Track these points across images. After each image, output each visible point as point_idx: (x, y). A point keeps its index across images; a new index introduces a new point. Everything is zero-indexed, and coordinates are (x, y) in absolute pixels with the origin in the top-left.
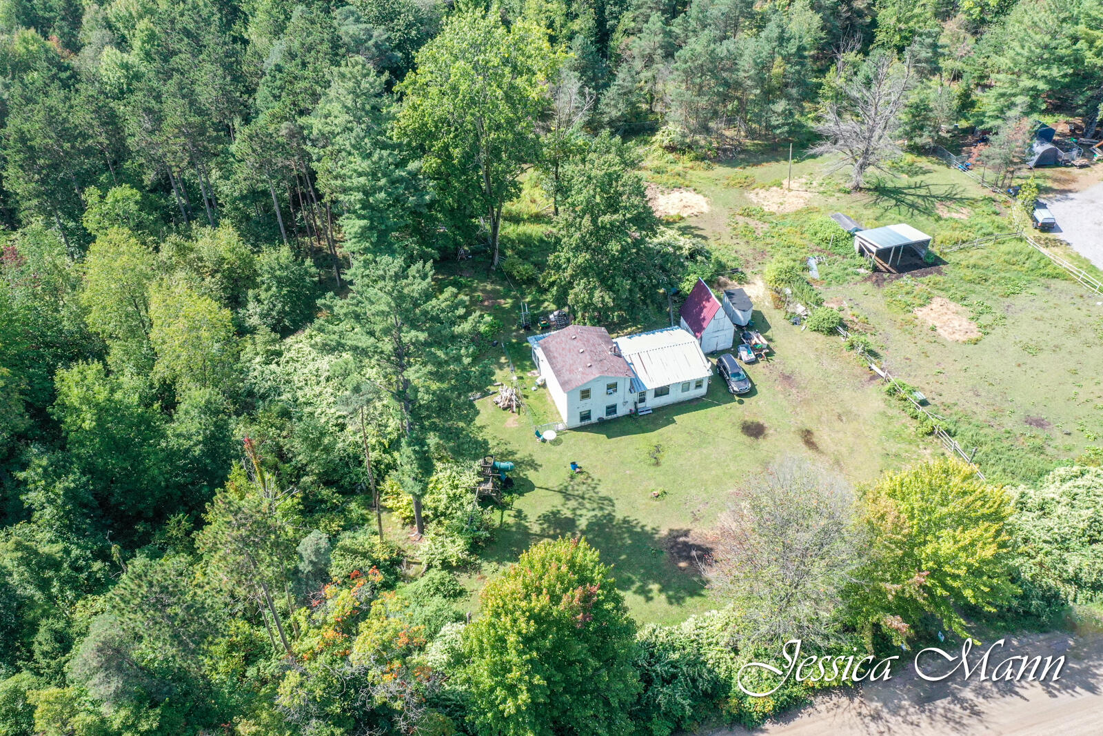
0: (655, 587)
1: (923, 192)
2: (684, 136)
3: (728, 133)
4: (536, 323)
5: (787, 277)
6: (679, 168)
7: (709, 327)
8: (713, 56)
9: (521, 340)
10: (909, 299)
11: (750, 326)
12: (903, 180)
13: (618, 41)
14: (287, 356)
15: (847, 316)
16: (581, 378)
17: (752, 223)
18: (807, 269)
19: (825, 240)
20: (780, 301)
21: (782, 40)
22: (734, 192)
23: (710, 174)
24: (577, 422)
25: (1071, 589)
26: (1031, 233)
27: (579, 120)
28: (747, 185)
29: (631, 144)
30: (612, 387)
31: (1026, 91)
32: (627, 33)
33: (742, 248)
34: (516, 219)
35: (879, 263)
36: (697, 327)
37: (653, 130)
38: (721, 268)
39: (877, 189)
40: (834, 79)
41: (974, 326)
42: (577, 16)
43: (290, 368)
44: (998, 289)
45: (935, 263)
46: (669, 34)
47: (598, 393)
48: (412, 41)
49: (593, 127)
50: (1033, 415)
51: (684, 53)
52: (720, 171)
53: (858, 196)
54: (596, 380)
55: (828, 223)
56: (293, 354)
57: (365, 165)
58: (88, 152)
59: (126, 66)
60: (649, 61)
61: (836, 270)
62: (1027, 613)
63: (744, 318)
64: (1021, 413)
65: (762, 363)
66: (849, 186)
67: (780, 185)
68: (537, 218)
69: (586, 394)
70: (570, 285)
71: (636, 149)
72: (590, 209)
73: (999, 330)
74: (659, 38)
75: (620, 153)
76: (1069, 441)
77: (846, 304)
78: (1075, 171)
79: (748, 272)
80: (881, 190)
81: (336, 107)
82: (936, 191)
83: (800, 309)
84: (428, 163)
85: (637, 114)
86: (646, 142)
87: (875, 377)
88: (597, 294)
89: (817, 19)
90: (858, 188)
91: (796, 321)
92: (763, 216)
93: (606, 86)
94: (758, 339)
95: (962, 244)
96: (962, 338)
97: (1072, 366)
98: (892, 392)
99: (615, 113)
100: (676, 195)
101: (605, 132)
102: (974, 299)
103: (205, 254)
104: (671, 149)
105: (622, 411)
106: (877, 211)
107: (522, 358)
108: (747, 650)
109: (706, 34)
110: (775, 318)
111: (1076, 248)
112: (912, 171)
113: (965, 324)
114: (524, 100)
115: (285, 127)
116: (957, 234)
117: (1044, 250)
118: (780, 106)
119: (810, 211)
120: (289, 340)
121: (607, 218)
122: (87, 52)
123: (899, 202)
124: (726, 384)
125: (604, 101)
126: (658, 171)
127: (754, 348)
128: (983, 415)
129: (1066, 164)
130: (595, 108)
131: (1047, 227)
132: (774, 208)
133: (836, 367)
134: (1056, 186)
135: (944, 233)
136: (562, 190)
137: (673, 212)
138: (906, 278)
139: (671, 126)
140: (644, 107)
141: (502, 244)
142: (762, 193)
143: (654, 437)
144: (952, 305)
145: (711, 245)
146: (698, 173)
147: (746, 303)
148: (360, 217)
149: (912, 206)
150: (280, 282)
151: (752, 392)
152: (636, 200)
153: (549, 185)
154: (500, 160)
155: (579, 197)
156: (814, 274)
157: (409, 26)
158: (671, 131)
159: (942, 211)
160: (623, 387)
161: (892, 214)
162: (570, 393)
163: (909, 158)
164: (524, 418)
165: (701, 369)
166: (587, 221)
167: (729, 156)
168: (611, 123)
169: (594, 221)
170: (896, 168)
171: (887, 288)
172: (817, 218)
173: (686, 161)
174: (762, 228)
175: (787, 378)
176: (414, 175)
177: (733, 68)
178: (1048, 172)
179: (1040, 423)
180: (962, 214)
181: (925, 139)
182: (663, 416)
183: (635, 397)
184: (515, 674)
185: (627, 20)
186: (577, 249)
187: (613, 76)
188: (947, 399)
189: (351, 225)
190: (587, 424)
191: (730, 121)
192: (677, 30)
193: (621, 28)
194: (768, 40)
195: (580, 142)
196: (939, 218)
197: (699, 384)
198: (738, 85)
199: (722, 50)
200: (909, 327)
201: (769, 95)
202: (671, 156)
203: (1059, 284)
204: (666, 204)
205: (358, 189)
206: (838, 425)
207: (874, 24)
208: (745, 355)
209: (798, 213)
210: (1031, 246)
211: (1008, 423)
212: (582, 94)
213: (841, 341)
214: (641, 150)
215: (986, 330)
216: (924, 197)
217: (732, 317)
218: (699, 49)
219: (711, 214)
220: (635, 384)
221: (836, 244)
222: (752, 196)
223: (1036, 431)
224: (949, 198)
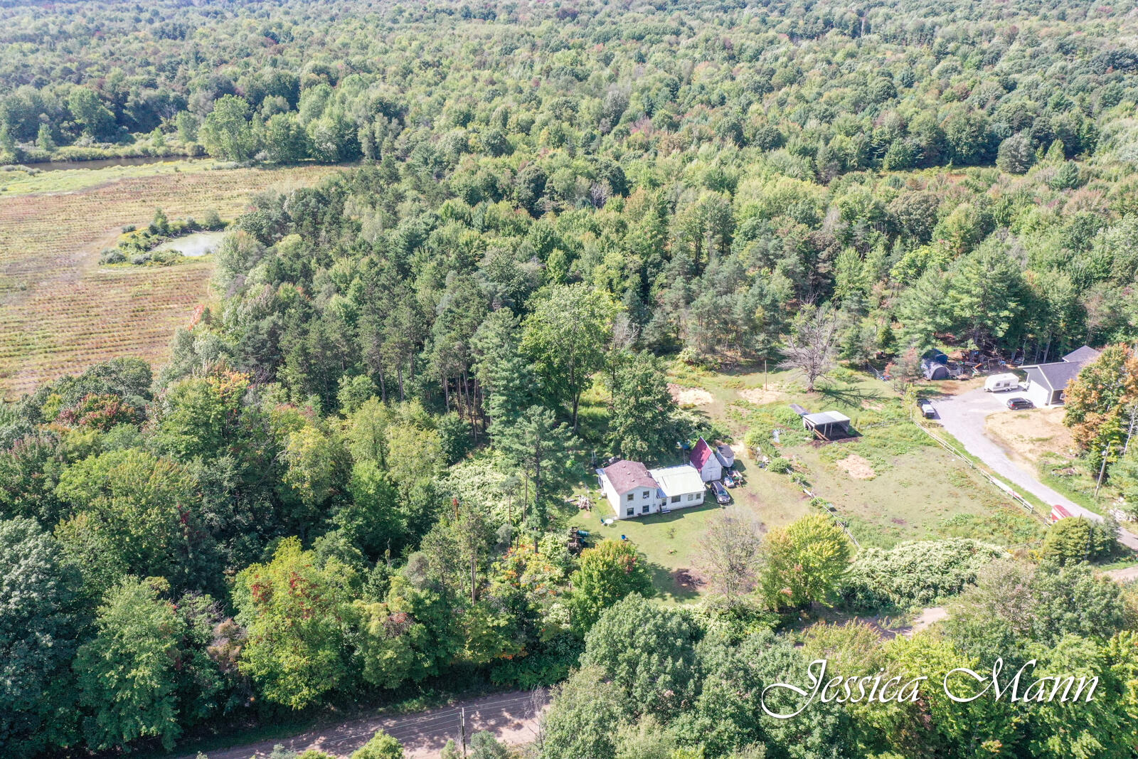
0: (668, 595)
1: (855, 393)
2: (698, 355)
3: (729, 354)
4: (601, 463)
5: (759, 440)
6: (695, 375)
7: (706, 465)
8: (716, 306)
9: (592, 472)
10: (834, 455)
11: (733, 468)
12: (842, 386)
13: (655, 291)
14: (452, 475)
15: (794, 464)
16: (628, 487)
17: (740, 410)
18: (772, 437)
19: (786, 420)
20: (753, 454)
21: (762, 296)
22: (730, 391)
23: (715, 379)
24: (626, 516)
25: (897, 597)
26: (919, 418)
27: (628, 343)
28: (739, 387)
29: (661, 358)
30: (646, 494)
31: (921, 331)
32: (662, 286)
33: (733, 424)
34: (587, 405)
35: (818, 434)
36: (699, 465)
37: (678, 350)
38: (717, 435)
39: (824, 391)
40: (798, 321)
41: (872, 471)
42: (628, 277)
43: (456, 481)
44: (892, 451)
45: (855, 435)
46: (689, 290)
47: (638, 496)
48: (521, 293)
49: (637, 348)
50: (898, 517)
51: (697, 302)
52: (722, 377)
53: (812, 395)
54: (637, 488)
55: (787, 411)
56: (456, 474)
57: (509, 365)
58: (336, 357)
59: (346, 306)
60: (676, 307)
61: (791, 438)
62: (871, 608)
63: (729, 463)
64: (890, 517)
65: (739, 488)
66: (806, 388)
67: (761, 387)
68: (600, 404)
69: (631, 497)
70: (622, 439)
71: (663, 362)
72: (635, 393)
73: (887, 474)
74: (682, 292)
75: (654, 364)
76: (916, 531)
77: (794, 457)
78: (959, 382)
79: (735, 439)
80: (827, 392)
81: (491, 334)
82: (863, 393)
83: (765, 459)
84: (537, 366)
85: (668, 340)
86: (673, 359)
87: (806, 496)
88: (638, 443)
89: (788, 282)
90: (811, 390)
91: (762, 465)
92: (747, 406)
93: (647, 322)
94: (737, 474)
95: (873, 425)
96: (863, 477)
97: (927, 493)
98: (815, 504)
99: (652, 339)
100: (692, 392)
101: (645, 351)
102: (875, 456)
103: (405, 416)
104: (689, 363)
105: (652, 510)
106: (822, 404)
107: (593, 482)
108: (715, 615)
109: (712, 291)
110: (749, 464)
111: (947, 428)
112: (850, 380)
113: (867, 469)
114: (598, 332)
115: (457, 344)
116: (870, 419)
117: (925, 429)
118: (761, 337)
119: (778, 403)
120: (453, 468)
121: (644, 399)
122: (320, 297)
123: (838, 399)
124: (715, 497)
125: (645, 331)
126: (681, 377)
127: (733, 479)
128: (868, 517)
129: (952, 378)
130: (639, 335)
131: (930, 416)
132: (755, 401)
133: (783, 491)
134: (943, 391)
135: (863, 418)
136: (617, 385)
137: (689, 402)
138: (835, 444)
139: (690, 349)
140: (673, 335)
141: (580, 420)
142: (749, 392)
143: (671, 525)
144: (861, 460)
145: (712, 422)
146: (708, 379)
147: (731, 454)
148: (502, 395)
149: (847, 402)
150: (450, 432)
151: (731, 502)
152: (661, 389)
153: (609, 382)
154: (581, 366)
155: (628, 387)
156: (777, 440)
157: (520, 283)
158: (690, 351)
159: (865, 405)
160: (653, 494)
161: (833, 406)
162: (621, 495)
163: (849, 372)
164: (593, 513)
165: (700, 487)
166: (632, 400)
167: (729, 368)
168: (650, 346)
169: (637, 400)
170: (840, 378)
171: (822, 449)
172: (781, 407)
173: (699, 371)
174: (746, 413)
175: (753, 496)
176: (530, 373)
177: (729, 312)
178: (940, 383)
179: (901, 522)
180: (878, 407)
181: (856, 360)
182: (677, 514)
183: (660, 501)
184: (596, 591)
185: (661, 278)
186: (626, 416)
187: (651, 316)
188: (848, 508)
189: (497, 400)
190: (631, 516)
191: (730, 346)
192: (694, 287)
193: (656, 284)
194: (753, 295)
195: (629, 356)
196: (862, 409)
197: (698, 496)
198: (734, 323)
199: (722, 301)
200: (832, 471)
201: (755, 329)
202: (690, 368)
203: (931, 449)
204: (685, 397)
205: (503, 379)
206: (781, 521)
207: (834, 283)
208: (728, 482)
209: (771, 404)
210: (918, 427)
211: (882, 521)
212: (630, 326)
213: (789, 477)
214: (669, 363)
215: (879, 473)
216: (855, 397)
217: (721, 461)
218: (706, 300)
219: (714, 405)
220: (660, 493)
221: (793, 421)
222: (742, 393)
223: (897, 525)
224: (872, 397)
